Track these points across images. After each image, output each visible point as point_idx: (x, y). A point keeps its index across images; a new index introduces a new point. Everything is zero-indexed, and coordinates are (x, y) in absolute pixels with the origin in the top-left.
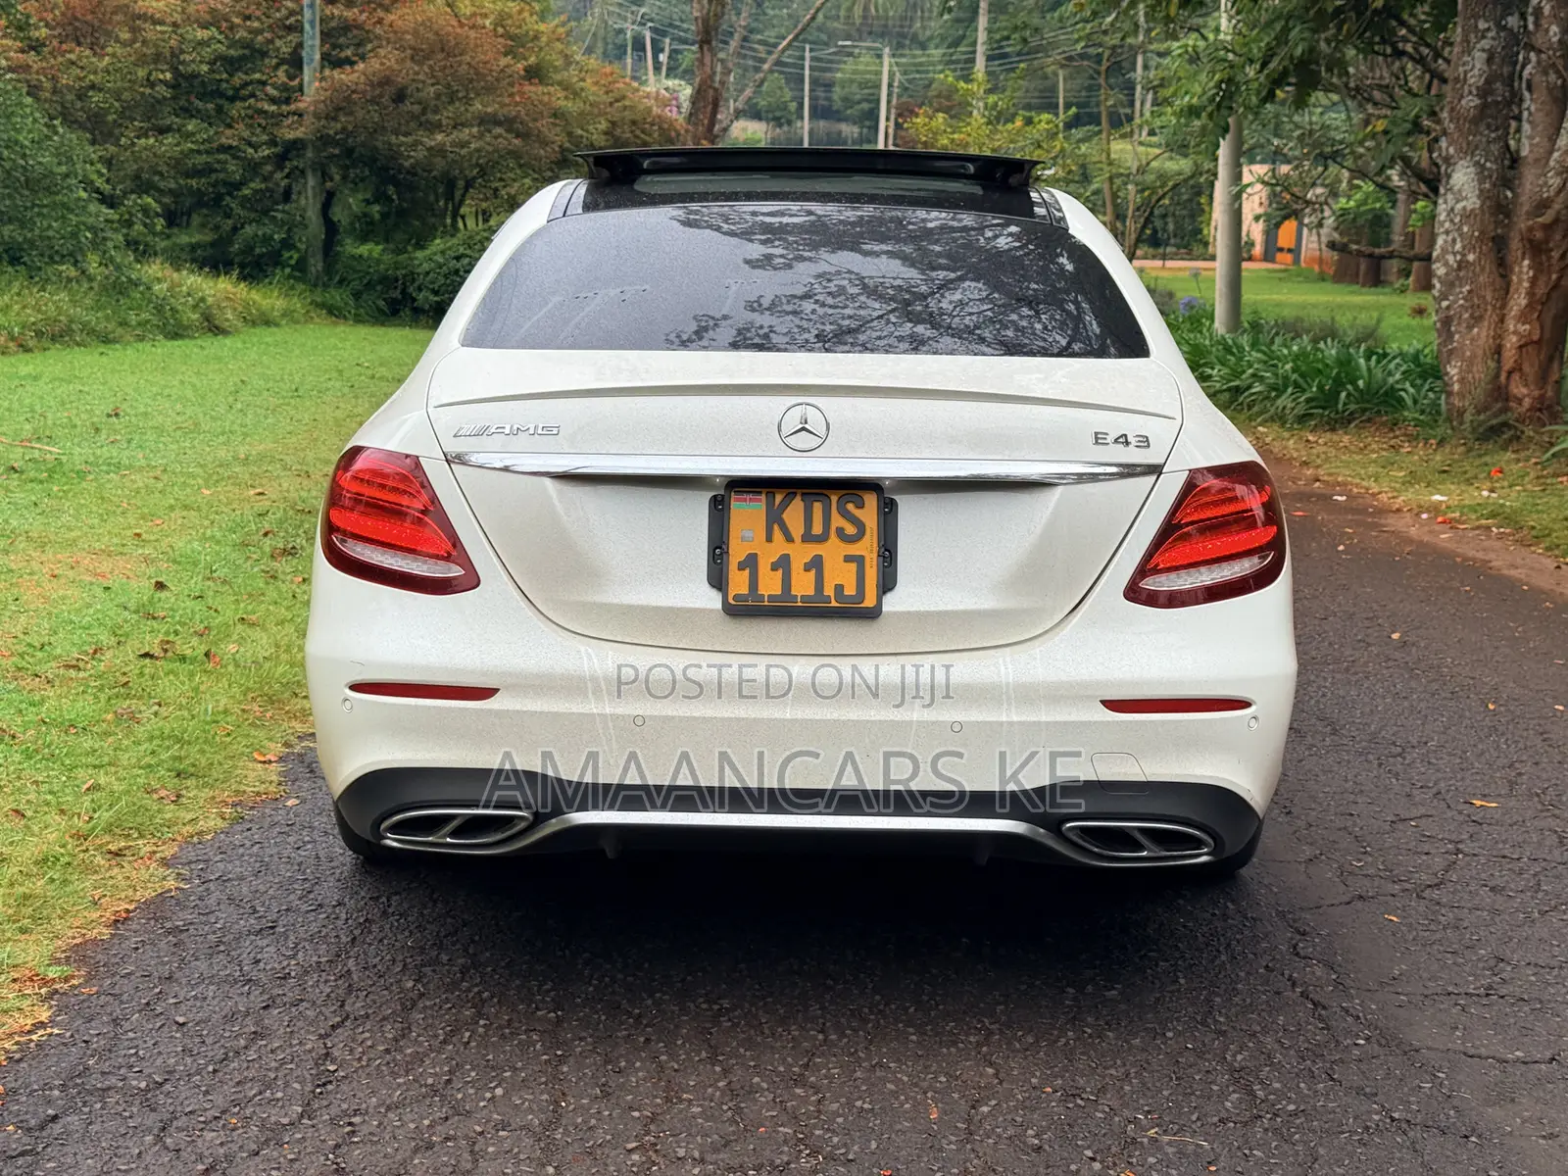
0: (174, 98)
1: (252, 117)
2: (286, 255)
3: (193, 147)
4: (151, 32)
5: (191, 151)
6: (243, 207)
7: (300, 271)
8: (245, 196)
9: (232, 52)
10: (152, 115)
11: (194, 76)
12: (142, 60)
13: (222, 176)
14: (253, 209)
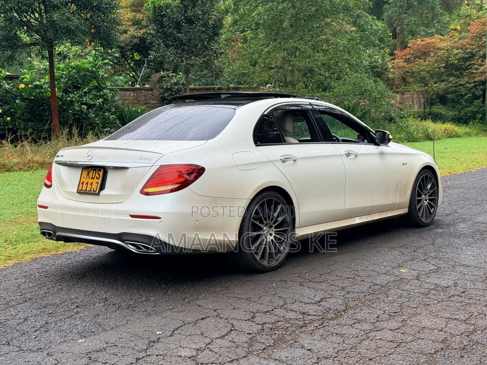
0: (446, 71)
1: (470, 75)
2: (477, 116)
3: (451, 85)
4: (440, 53)
5: (450, 86)
6: (466, 102)
7: (482, 120)
8: (466, 99)
9: (466, 56)
10: (439, 77)
11: (453, 64)
12: (437, 61)
13: (459, 93)
14: (469, 103)
